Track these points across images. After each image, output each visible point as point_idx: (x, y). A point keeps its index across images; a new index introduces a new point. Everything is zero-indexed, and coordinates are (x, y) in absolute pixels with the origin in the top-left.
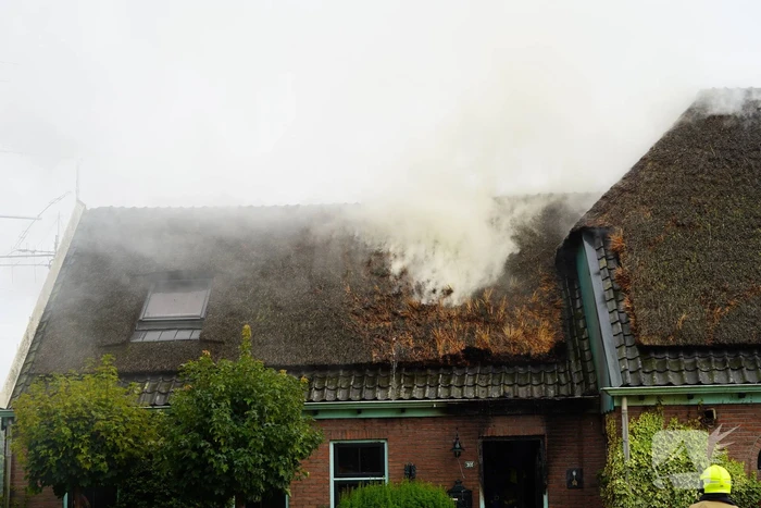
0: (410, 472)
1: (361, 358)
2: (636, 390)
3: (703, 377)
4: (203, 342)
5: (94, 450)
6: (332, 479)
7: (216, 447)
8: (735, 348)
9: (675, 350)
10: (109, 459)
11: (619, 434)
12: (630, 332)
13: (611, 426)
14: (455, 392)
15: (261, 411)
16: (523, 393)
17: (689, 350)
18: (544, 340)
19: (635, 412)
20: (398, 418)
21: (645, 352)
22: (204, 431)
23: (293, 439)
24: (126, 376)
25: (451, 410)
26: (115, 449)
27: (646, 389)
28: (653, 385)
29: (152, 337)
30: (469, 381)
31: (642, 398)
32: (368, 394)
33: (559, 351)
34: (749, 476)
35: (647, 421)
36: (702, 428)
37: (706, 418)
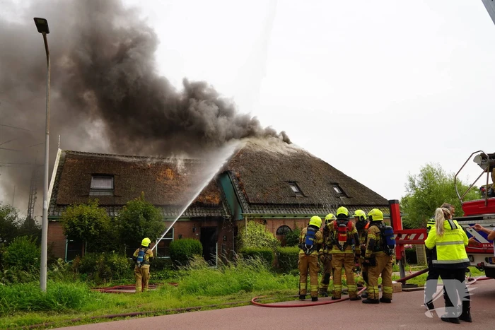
0: (180, 237)
2: (249, 214)
3: (265, 211)
4: (114, 196)
8: (271, 204)
9: (257, 204)
10: (100, 232)
11: (244, 226)
12: (246, 199)
14: (194, 214)
16: (213, 215)
17: (260, 204)
18: (217, 201)
19: (248, 220)
21: (250, 204)
25: (193, 219)
26: (102, 228)
28: (253, 213)
30: (197, 211)
31: (250, 216)
32: (169, 214)
33: (221, 204)
34: (274, 237)
35: (251, 223)
36: (264, 224)
37: (265, 222)
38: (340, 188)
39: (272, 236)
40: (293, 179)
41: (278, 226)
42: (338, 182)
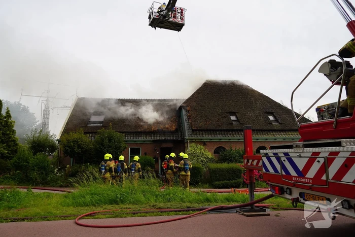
0: (146, 154)
1: (136, 131)
2: (191, 138)
3: (204, 136)
4: (103, 126)
5: (78, 148)
6: (129, 155)
7: (105, 148)
8: (210, 130)
9: (199, 130)
11: (188, 146)
12: (191, 126)
13: (186, 145)
14: (155, 138)
15: (114, 140)
16: (169, 138)
17: (202, 130)
18: (174, 128)
19: (191, 142)
20: (144, 143)
21: (193, 131)
22: (102, 144)
23: (121, 146)
24: (85, 133)
25: (154, 141)
26: (83, 148)
27: (193, 138)
28: (194, 137)
29: (92, 125)
30: (158, 136)
31: (192, 140)
32: (137, 138)
33: (177, 130)
34: (212, 155)
35: (193, 144)
36: (203, 146)
37: (204, 144)
38: (275, 117)
39: (210, 155)
40: (234, 111)
41: (215, 147)
42: (274, 111)
